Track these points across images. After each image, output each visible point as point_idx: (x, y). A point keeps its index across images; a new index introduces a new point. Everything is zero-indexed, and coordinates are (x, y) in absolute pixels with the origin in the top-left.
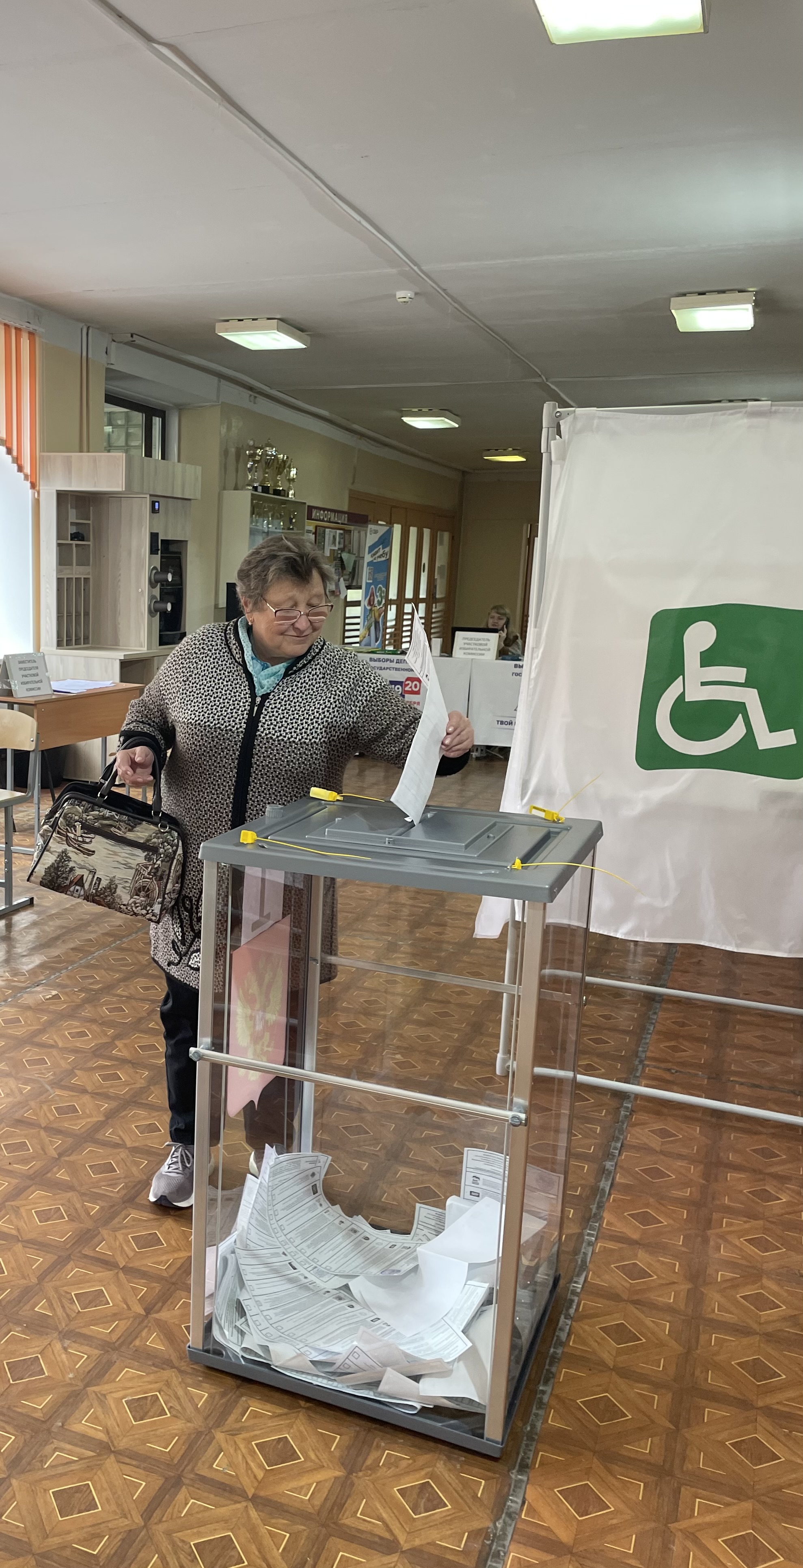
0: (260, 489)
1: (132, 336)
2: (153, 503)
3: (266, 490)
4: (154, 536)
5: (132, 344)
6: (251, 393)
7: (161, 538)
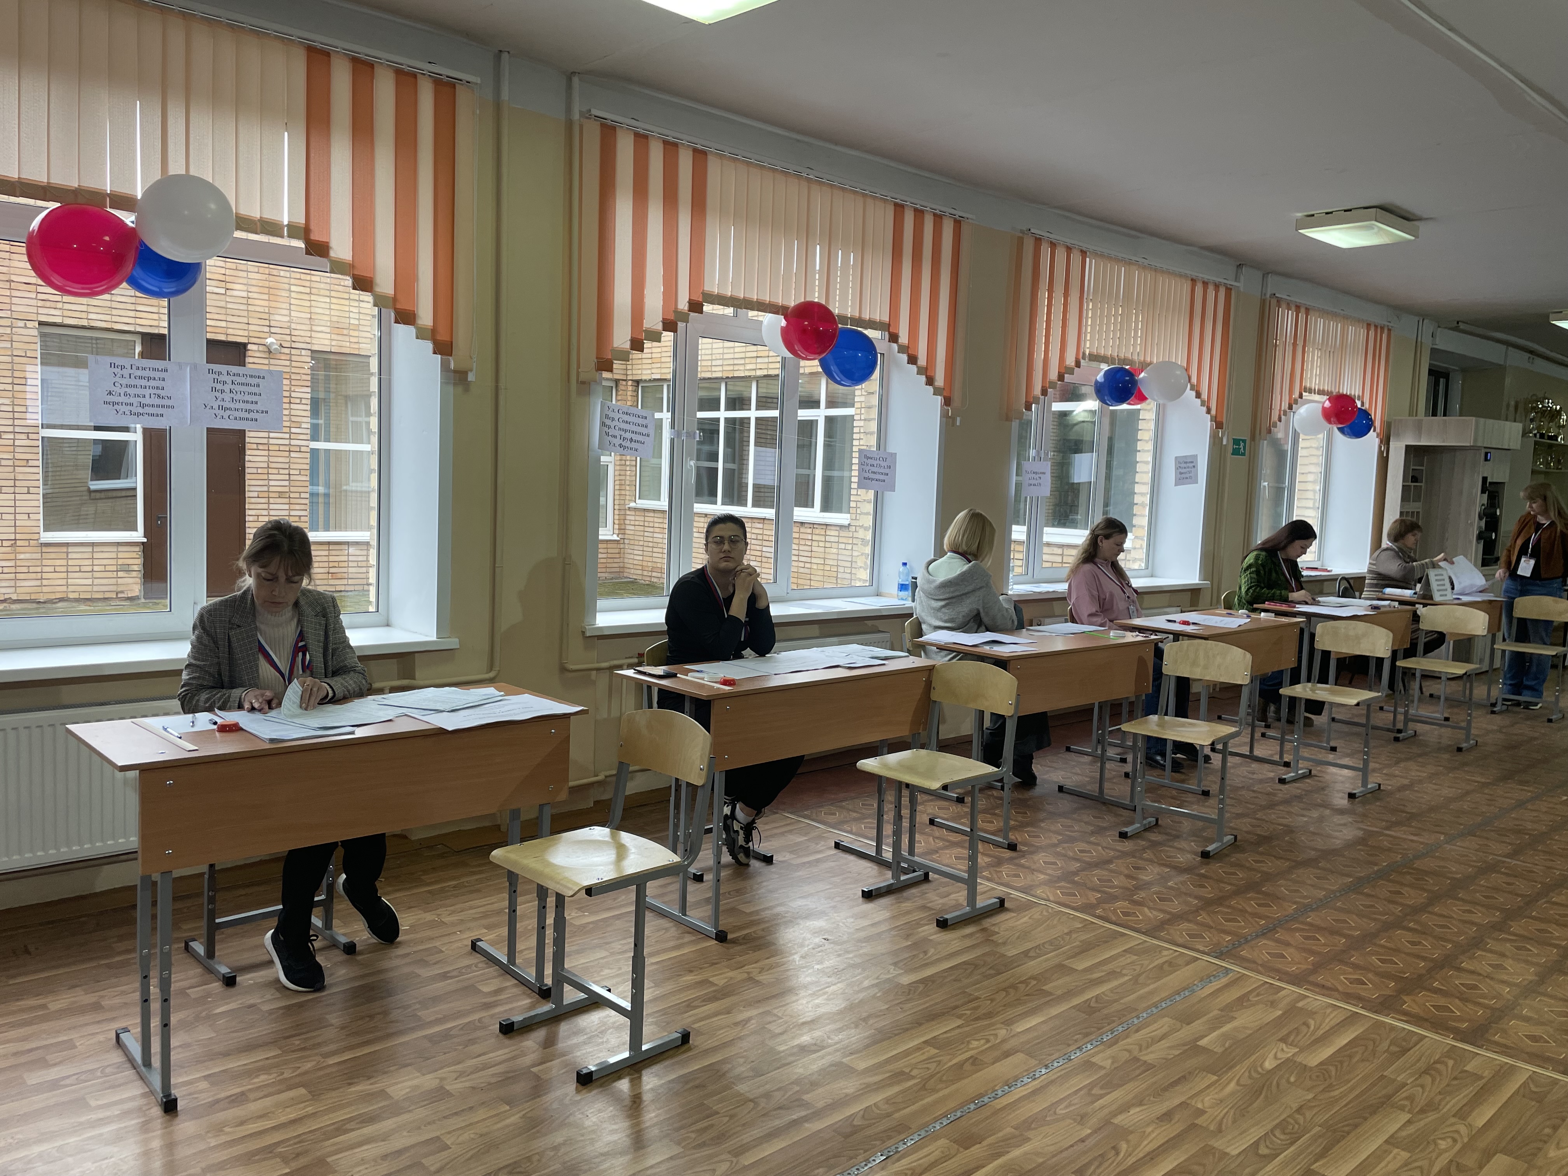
0: (1538, 435)
1: (1458, 323)
2: (1486, 454)
3: (1542, 436)
4: (1485, 479)
5: (1456, 329)
6: (1530, 355)
7: (1489, 480)
